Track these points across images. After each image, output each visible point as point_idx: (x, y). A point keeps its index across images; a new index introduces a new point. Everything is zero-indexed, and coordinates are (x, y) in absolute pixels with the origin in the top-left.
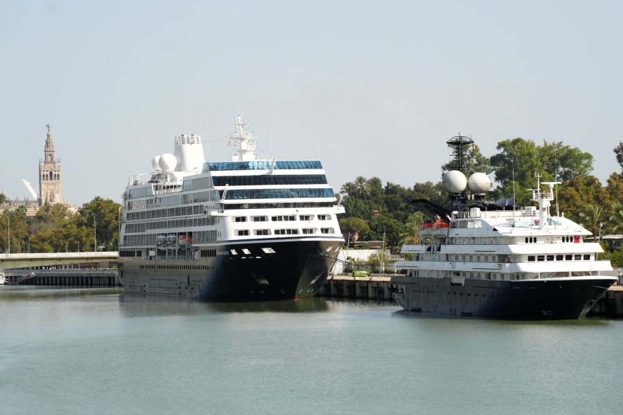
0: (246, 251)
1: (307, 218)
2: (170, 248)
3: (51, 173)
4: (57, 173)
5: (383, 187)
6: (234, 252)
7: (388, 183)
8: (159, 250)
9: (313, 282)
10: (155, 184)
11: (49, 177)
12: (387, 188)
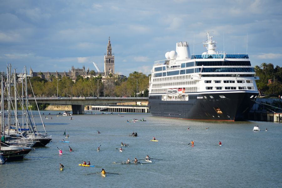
0: (212, 97)
1: (241, 82)
2: (173, 95)
3: (110, 60)
4: (112, 60)
5: (274, 68)
6: (206, 97)
7: (277, 66)
8: (168, 96)
9: (244, 112)
10: (167, 65)
11: (109, 62)
12: (276, 68)
